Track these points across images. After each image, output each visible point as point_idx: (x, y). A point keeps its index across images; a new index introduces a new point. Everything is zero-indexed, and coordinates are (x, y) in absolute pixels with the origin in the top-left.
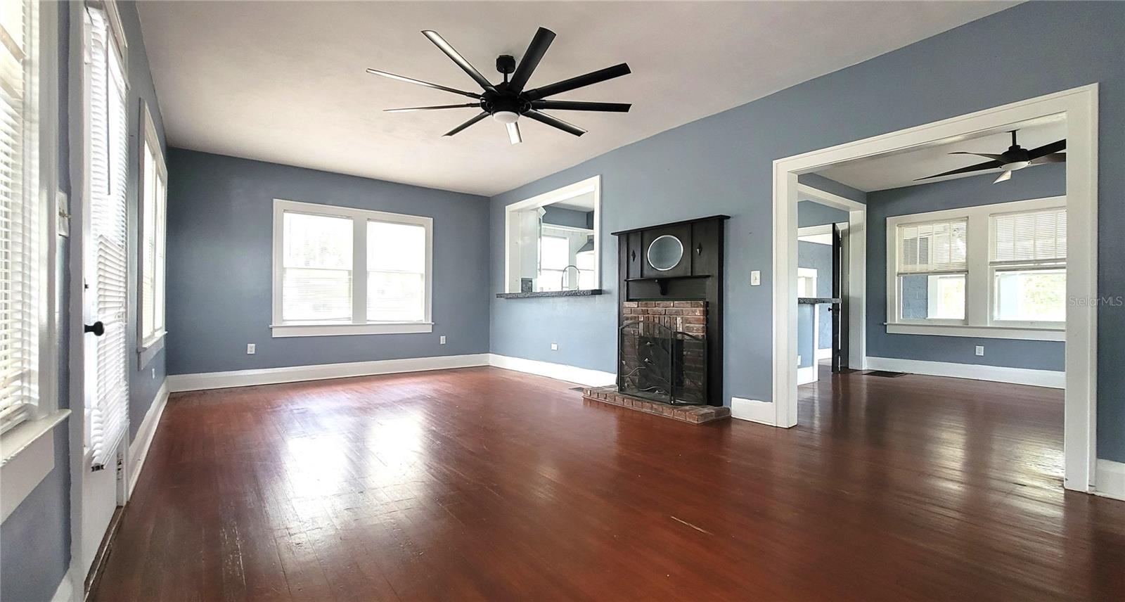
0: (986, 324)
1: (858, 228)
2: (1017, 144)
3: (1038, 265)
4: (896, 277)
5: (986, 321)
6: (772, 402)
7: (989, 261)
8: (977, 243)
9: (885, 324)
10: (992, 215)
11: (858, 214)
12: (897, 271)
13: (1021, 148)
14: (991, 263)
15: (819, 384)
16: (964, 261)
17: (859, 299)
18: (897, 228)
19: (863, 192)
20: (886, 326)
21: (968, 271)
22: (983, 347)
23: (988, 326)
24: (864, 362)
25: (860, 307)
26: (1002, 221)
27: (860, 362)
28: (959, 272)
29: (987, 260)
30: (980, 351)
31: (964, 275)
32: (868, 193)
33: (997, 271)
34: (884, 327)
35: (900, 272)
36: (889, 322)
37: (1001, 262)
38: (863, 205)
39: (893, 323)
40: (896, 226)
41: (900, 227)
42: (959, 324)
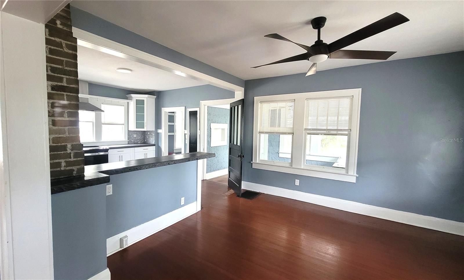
0: (301, 166)
2: (321, 39)
3: (328, 132)
4: (258, 134)
7: (304, 128)
9: (251, 162)
10: (307, 99)
11: (239, 93)
12: (258, 131)
14: (305, 129)
15: (201, 212)
16: (292, 127)
18: (259, 104)
19: (244, 80)
21: (293, 134)
22: (299, 180)
23: (302, 168)
26: (312, 103)
28: (289, 133)
30: (297, 182)
31: (292, 136)
32: (245, 81)
33: (308, 134)
34: (251, 164)
35: (260, 131)
36: (254, 161)
37: (310, 129)
38: (243, 88)
39: (255, 162)
40: (259, 102)
41: (261, 103)
42: (288, 165)
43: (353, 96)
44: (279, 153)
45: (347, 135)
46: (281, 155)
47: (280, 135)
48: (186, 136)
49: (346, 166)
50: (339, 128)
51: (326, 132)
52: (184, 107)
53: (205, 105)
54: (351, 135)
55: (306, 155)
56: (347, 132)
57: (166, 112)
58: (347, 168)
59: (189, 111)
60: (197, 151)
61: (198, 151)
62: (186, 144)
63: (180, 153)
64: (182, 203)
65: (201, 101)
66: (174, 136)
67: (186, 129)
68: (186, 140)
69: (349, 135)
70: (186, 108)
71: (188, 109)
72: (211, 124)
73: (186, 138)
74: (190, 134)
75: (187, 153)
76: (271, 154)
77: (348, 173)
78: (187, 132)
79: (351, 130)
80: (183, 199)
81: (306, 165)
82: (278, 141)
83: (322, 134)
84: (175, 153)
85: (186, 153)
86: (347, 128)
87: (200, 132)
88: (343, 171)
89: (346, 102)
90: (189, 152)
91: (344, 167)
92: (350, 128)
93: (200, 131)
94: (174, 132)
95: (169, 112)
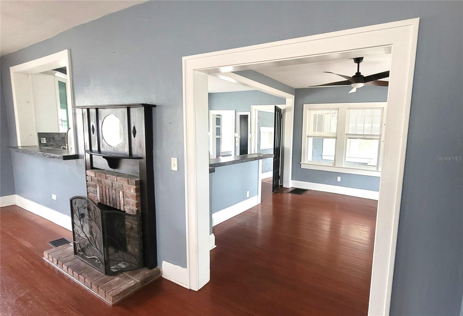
1: (290, 109)
2: (360, 72)
3: (365, 137)
4: (307, 138)
5: (342, 165)
6: (187, 268)
8: (341, 123)
9: (300, 163)
10: (349, 109)
11: (290, 100)
13: (361, 74)
14: (346, 134)
15: (261, 204)
16: (336, 132)
17: (289, 150)
18: (308, 111)
19: (294, 88)
20: (301, 164)
21: (337, 138)
22: (340, 177)
23: (343, 167)
24: (290, 183)
25: (289, 154)
26: (352, 113)
27: (288, 183)
28: (333, 138)
29: (345, 133)
30: (339, 179)
31: (335, 139)
32: (296, 89)
33: (348, 138)
34: (300, 165)
35: (308, 135)
36: (302, 162)
37: (350, 134)
38: (293, 96)
39: (304, 163)
40: (308, 109)
41: (310, 110)
42: (332, 165)
43: (383, 108)
44: (322, 156)
45: (378, 139)
46: (324, 158)
47: (324, 139)
48: (237, 139)
49: (377, 165)
50: (372, 134)
51: (362, 137)
52: (235, 111)
53: (256, 110)
54: (381, 139)
55: (347, 157)
56: (378, 137)
57: (214, 114)
58: (377, 166)
59: (240, 115)
60: (247, 154)
61: (249, 153)
62: (236, 147)
63: (231, 155)
64: (248, 196)
65: (252, 106)
66: (221, 139)
67: (236, 132)
68: (236, 143)
69: (380, 140)
70: (236, 111)
71: (238, 113)
72: (261, 127)
73: (236, 141)
74: (241, 137)
75: (238, 155)
76: (315, 157)
77: (378, 170)
78: (238, 135)
79: (381, 135)
80: (248, 192)
81: (346, 164)
82: (322, 144)
83: (360, 139)
84: (221, 156)
85: (236, 155)
86: (379, 134)
87: (251, 136)
88: (375, 169)
89: (378, 112)
90: (239, 155)
91: (376, 165)
92: (381, 134)
93: (251, 134)
94: (221, 135)
95: (216, 115)
